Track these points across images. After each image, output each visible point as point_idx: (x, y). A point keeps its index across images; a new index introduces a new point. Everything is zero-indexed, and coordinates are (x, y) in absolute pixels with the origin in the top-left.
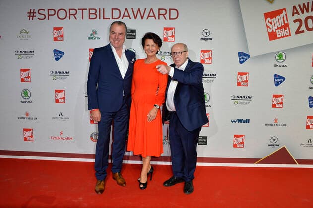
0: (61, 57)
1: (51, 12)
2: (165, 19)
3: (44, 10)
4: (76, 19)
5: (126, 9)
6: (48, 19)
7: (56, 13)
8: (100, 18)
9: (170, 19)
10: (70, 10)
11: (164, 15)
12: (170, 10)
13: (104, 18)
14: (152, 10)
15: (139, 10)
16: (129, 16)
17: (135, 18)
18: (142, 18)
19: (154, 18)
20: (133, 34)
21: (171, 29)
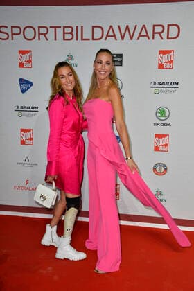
0: (28, 88)
1: (16, 31)
2: (162, 39)
3: (7, 27)
4: (47, 40)
5: (111, 27)
6: (12, 39)
7: (22, 31)
8: (77, 39)
9: (168, 38)
10: (39, 27)
11: (160, 33)
12: (169, 25)
13: (82, 39)
14: (144, 26)
15: (127, 27)
16: (114, 36)
17: (123, 38)
18: (131, 38)
19: (146, 38)
20: (119, 59)
21: (169, 52)
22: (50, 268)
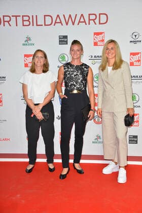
2: (95, 24)
4: (10, 25)
5: (58, 16)
8: (33, 25)
9: (100, 23)
10: (4, 16)
11: (94, 20)
12: (100, 14)
13: (37, 25)
14: (82, 15)
15: (70, 16)
16: (61, 22)
17: (67, 24)
18: (73, 24)
19: (84, 23)
20: (65, 40)
21: (101, 33)
22: (18, 196)
